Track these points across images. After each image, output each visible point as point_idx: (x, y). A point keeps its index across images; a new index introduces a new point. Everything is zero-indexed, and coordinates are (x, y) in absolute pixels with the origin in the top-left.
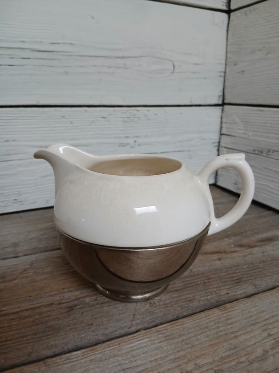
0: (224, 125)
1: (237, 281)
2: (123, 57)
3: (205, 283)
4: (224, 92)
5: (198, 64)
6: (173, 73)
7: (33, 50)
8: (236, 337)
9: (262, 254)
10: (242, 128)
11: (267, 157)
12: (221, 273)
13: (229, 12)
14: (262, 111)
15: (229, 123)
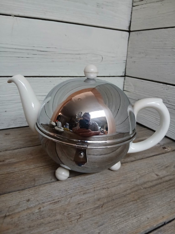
0: (125, 86)
2: (79, 54)
4: (125, 70)
5: (114, 57)
6: (102, 61)
7: (38, 51)
10: (133, 88)
13: (129, 31)
15: (128, 85)
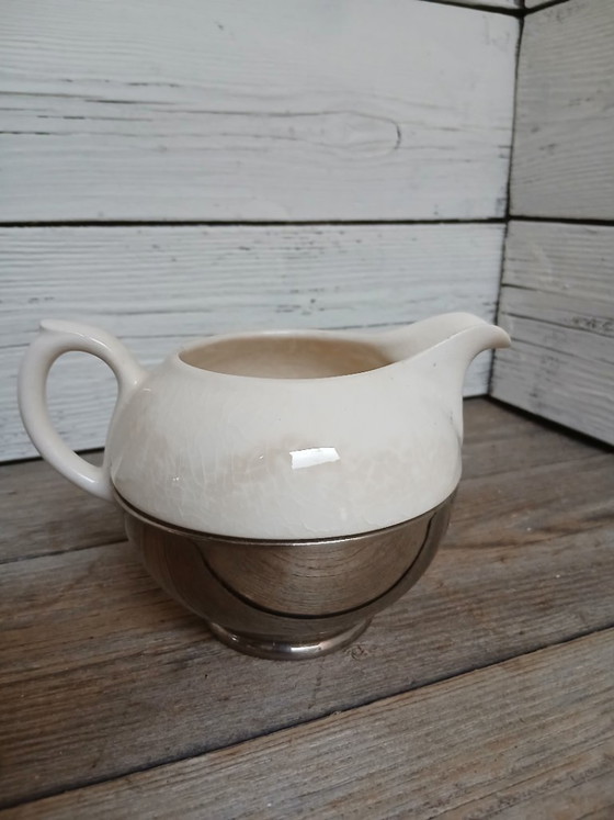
0: (508, 264)
1: (541, 606)
2: (287, 115)
3: (471, 610)
4: (508, 192)
5: (453, 130)
6: (396, 148)
7: (89, 100)
8: (542, 727)
9: (594, 549)
10: (550, 271)
11: (604, 335)
12: (507, 588)
13: (520, 13)
14: (594, 233)
15: (521, 260)
